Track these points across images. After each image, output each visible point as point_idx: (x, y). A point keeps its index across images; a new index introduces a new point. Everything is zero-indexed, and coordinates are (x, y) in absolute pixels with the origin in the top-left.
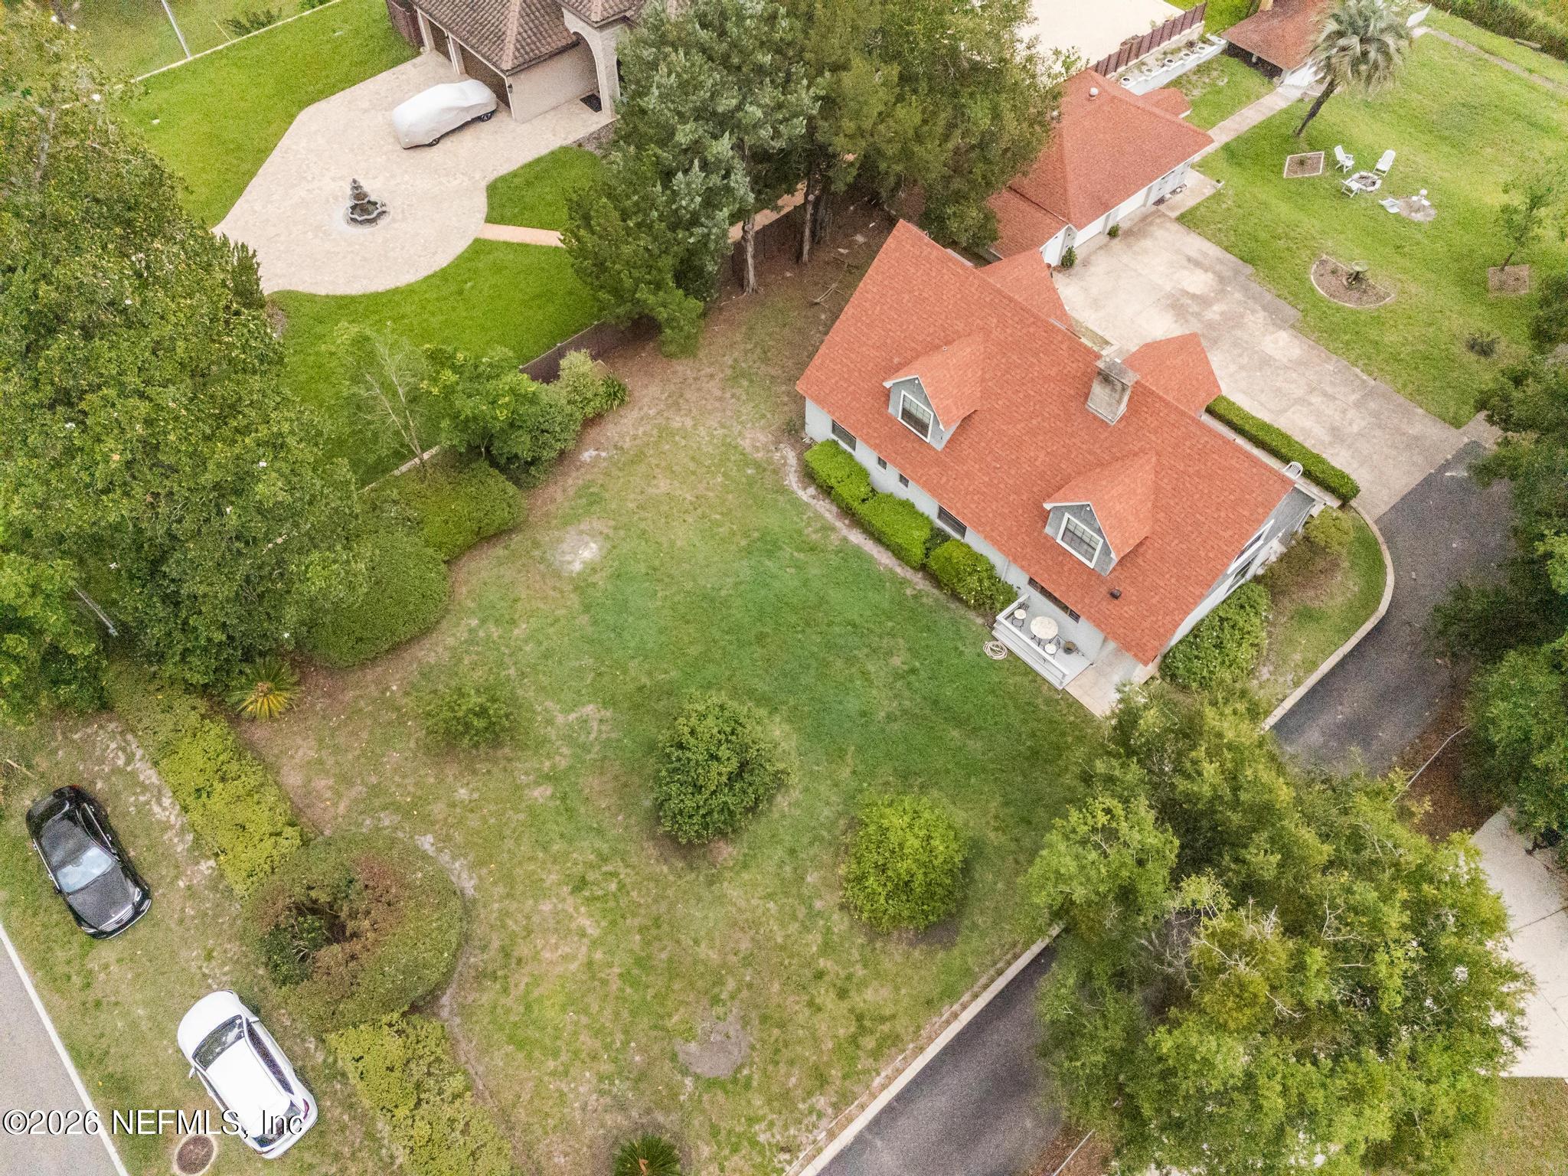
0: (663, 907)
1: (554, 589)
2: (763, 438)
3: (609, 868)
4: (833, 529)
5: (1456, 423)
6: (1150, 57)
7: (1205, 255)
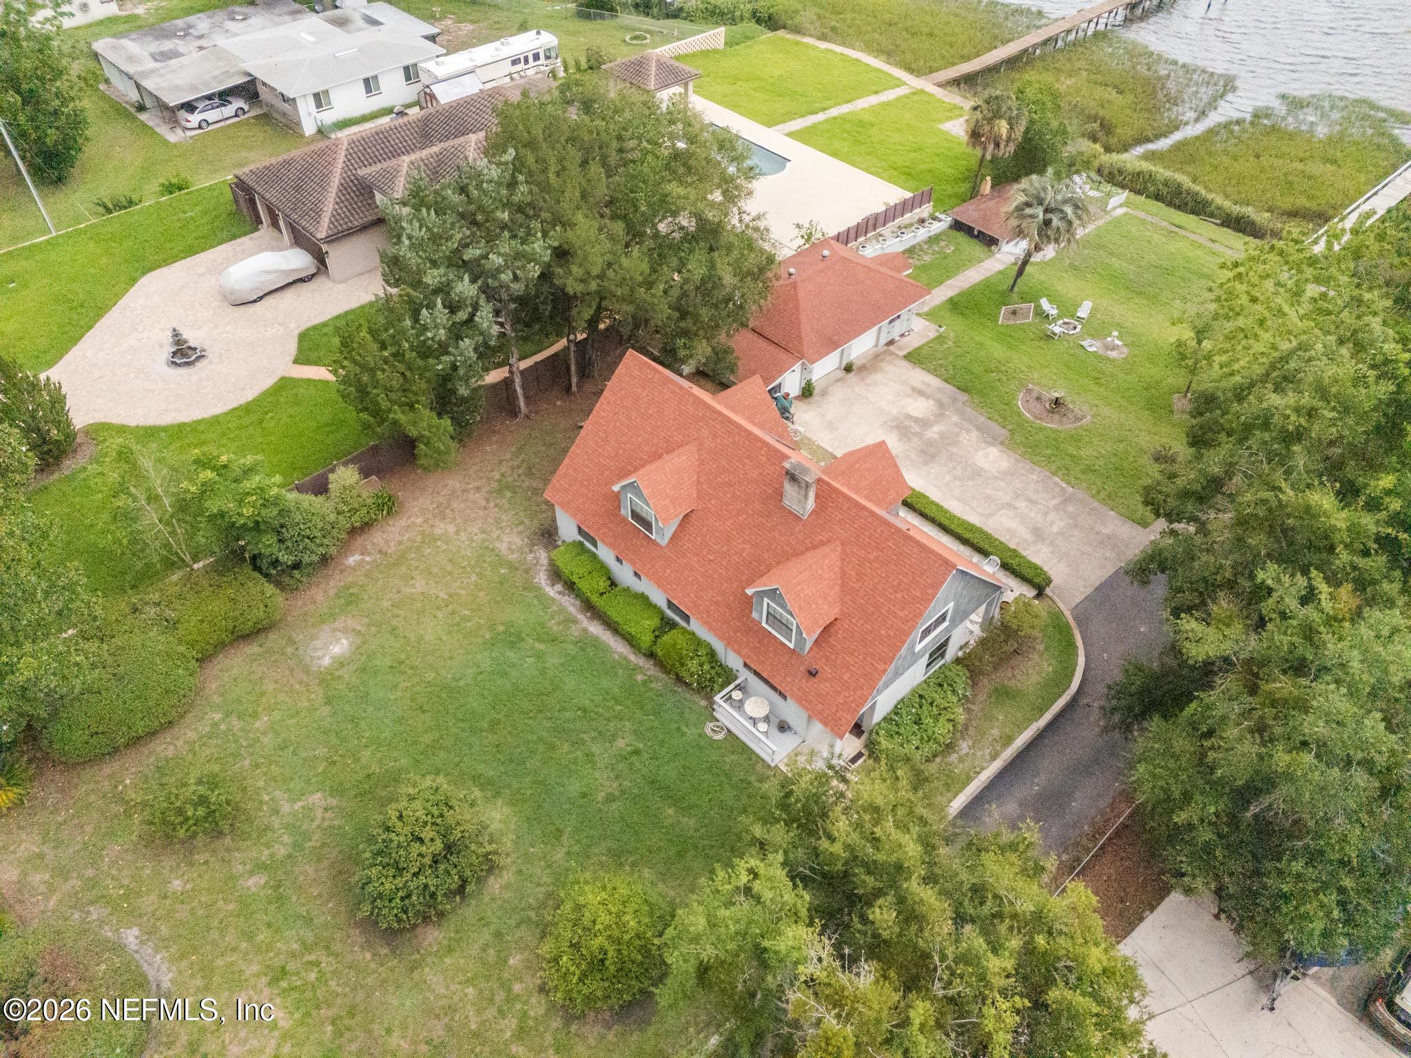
0: (360, 995)
1: (300, 683)
2: (518, 541)
3: (313, 957)
4: (575, 622)
5: (1144, 524)
6: (886, 230)
7: (929, 385)
